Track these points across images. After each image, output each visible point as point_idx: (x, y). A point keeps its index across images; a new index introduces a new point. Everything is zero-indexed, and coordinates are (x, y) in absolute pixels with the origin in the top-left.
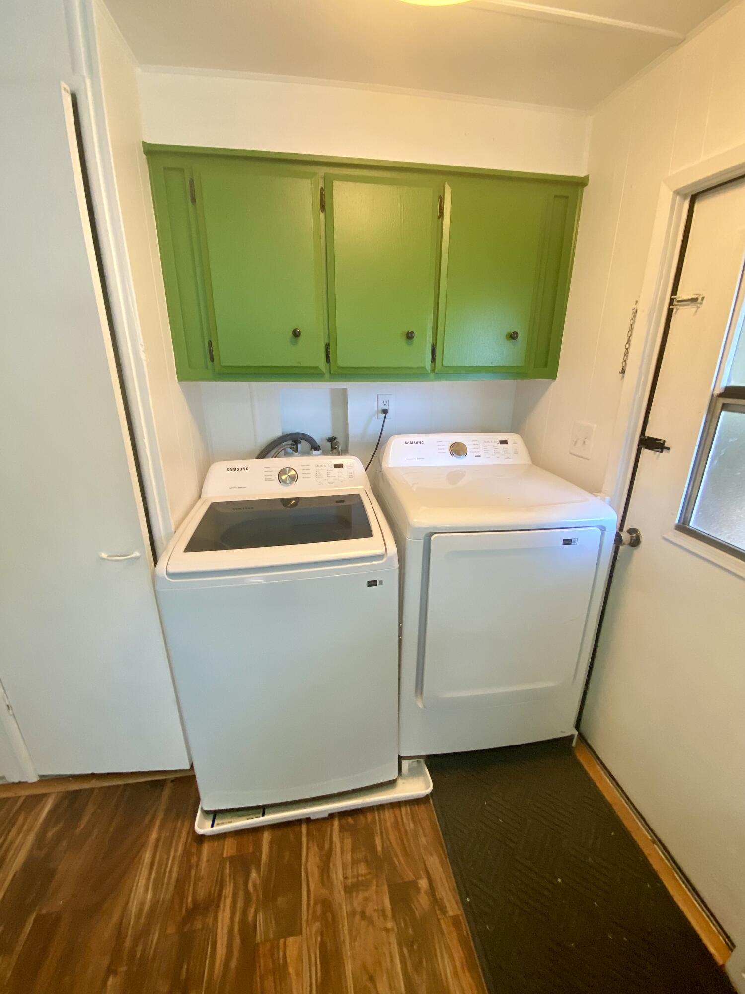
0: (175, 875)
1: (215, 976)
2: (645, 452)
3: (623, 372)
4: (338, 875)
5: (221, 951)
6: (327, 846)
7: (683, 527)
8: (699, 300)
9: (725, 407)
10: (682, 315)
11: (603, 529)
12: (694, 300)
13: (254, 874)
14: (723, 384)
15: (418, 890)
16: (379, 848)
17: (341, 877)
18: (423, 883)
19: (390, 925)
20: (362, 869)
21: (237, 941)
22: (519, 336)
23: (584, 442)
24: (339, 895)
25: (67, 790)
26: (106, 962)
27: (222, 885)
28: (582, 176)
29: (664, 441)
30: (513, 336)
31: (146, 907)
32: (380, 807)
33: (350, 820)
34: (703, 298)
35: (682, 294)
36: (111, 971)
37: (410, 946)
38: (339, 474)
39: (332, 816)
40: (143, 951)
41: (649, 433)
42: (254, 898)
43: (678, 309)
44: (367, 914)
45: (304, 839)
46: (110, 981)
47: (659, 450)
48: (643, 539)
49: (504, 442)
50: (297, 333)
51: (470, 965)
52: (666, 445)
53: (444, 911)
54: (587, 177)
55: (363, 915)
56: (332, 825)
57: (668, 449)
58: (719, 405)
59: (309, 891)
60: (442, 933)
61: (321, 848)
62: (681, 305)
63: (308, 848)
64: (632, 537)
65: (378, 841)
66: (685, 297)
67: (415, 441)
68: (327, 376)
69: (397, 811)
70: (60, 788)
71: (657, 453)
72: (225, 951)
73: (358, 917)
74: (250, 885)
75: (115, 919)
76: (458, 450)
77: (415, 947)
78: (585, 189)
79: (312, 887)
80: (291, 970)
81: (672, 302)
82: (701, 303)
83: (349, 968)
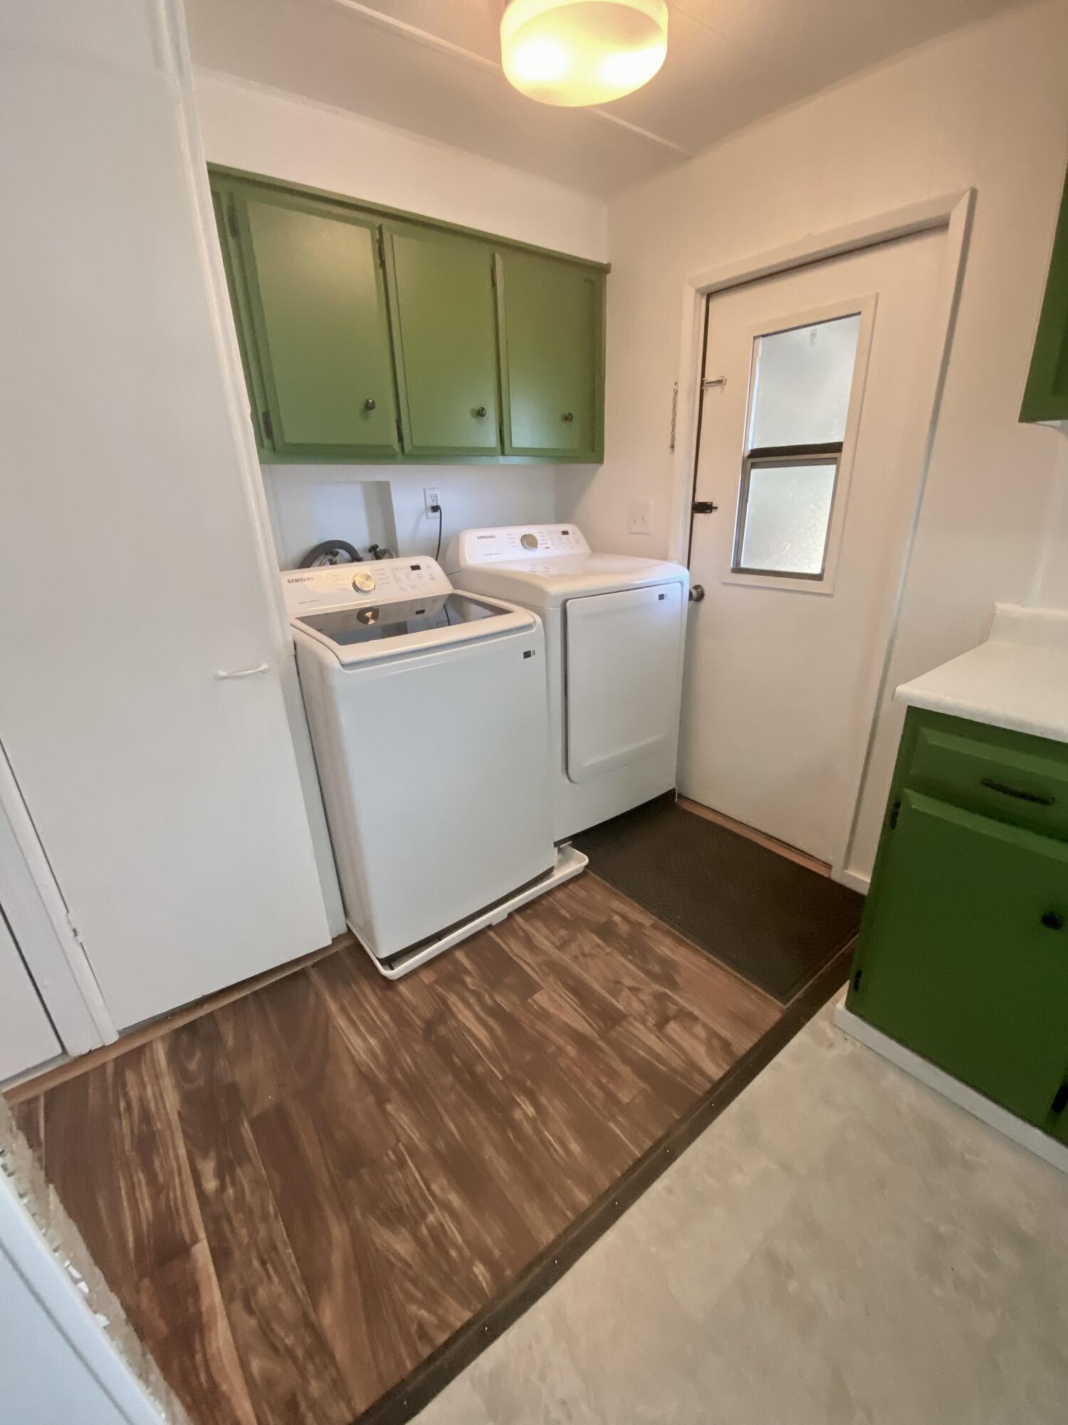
0: (387, 1018)
1: (490, 1048)
2: (698, 516)
3: (672, 447)
4: (546, 945)
5: (482, 1034)
6: (521, 934)
7: (738, 570)
8: (724, 381)
9: (754, 466)
10: (710, 394)
11: (682, 583)
12: (720, 382)
13: (468, 980)
14: (750, 448)
15: (616, 923)
16: (568, 916)
17: (549, 944)
18: (617, 918)
19: (608, 950)
20: (563, 932)
21: (491, 1021)
22: (574, 416)
23: (643, 519)
24: (556, 955)
25: (174, 1028)
26: (371, 1099)
27: (444, 1001)
28: (605, 262)
29: (712, 503)
30: (568, 418)
31: (377, 1049)
32: (549, 893)
33: (529, 911)
34: (726, 380)
35: (709, 378)
36: (381, 1103)
37: (633, 954)
38: (420, 577)
39: (510, 915)
40: (403, 1071)
41: (699, 499)
42: (481, 990)
43: (707, 390)
44: (586, 953)
45: (498, 940)
46: (389, 1107)
47: (709, 511)
48: (706, 592)
49: (565, 533)
50: (369, 405)
51: (680, 942)
52: (713, 506)
53: (641, 925)
54: (608, 265)
55: (584, 955)
56: (516, 921)
57: (716, 508)
58: (749, 465)
59: (528, 964)
60: (650, 937)
61: (516, 937)
62: (709, 386)
63: (506, 944)
64: (698, 592)
65: (563, 912)
66: (713, 380)
67: (488, 535)
68: (400, 457)
69: (567, 890)
70: (165, 1030)
71: (708, 514)
72: (484, 1032)
73: (581, 958)
74: (470, 987)
75: (349, 1070)
76: (529, 541)
77: (636, 952)
78: (608, 276)
79: (529, 961)
80: (552, 1010)
81: (702, 382)
82: (725, 384)
83: (597, 987)
